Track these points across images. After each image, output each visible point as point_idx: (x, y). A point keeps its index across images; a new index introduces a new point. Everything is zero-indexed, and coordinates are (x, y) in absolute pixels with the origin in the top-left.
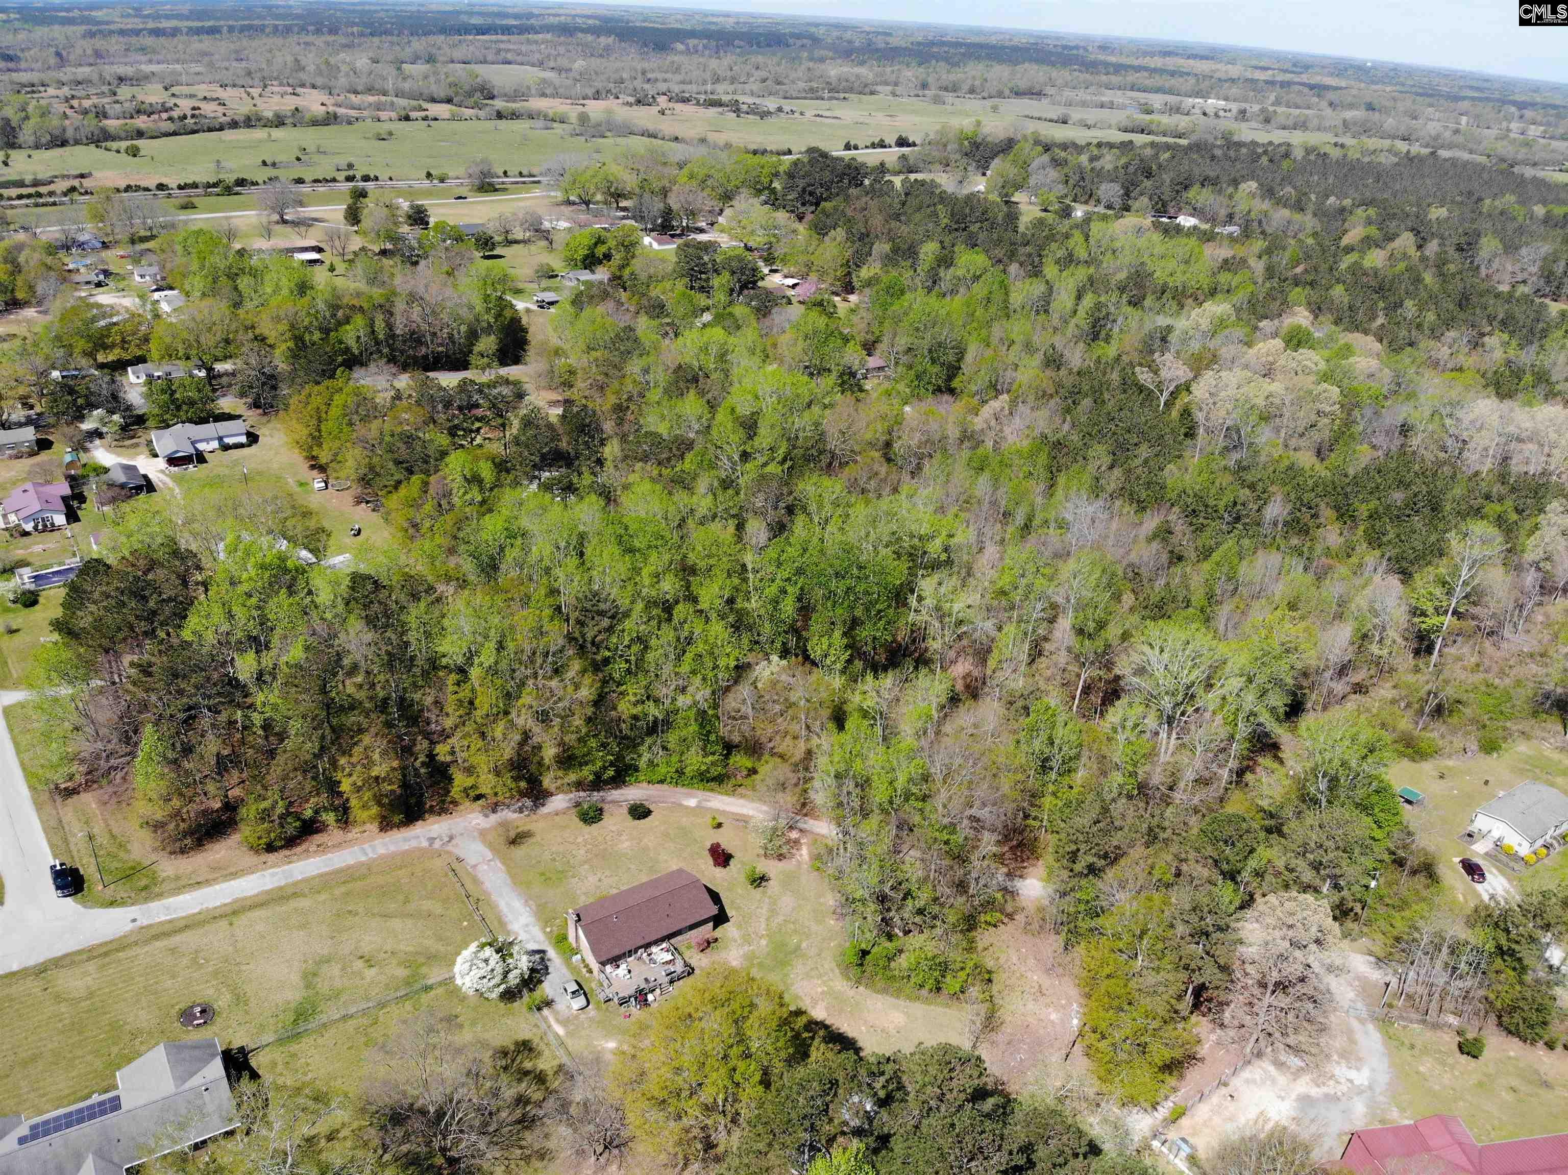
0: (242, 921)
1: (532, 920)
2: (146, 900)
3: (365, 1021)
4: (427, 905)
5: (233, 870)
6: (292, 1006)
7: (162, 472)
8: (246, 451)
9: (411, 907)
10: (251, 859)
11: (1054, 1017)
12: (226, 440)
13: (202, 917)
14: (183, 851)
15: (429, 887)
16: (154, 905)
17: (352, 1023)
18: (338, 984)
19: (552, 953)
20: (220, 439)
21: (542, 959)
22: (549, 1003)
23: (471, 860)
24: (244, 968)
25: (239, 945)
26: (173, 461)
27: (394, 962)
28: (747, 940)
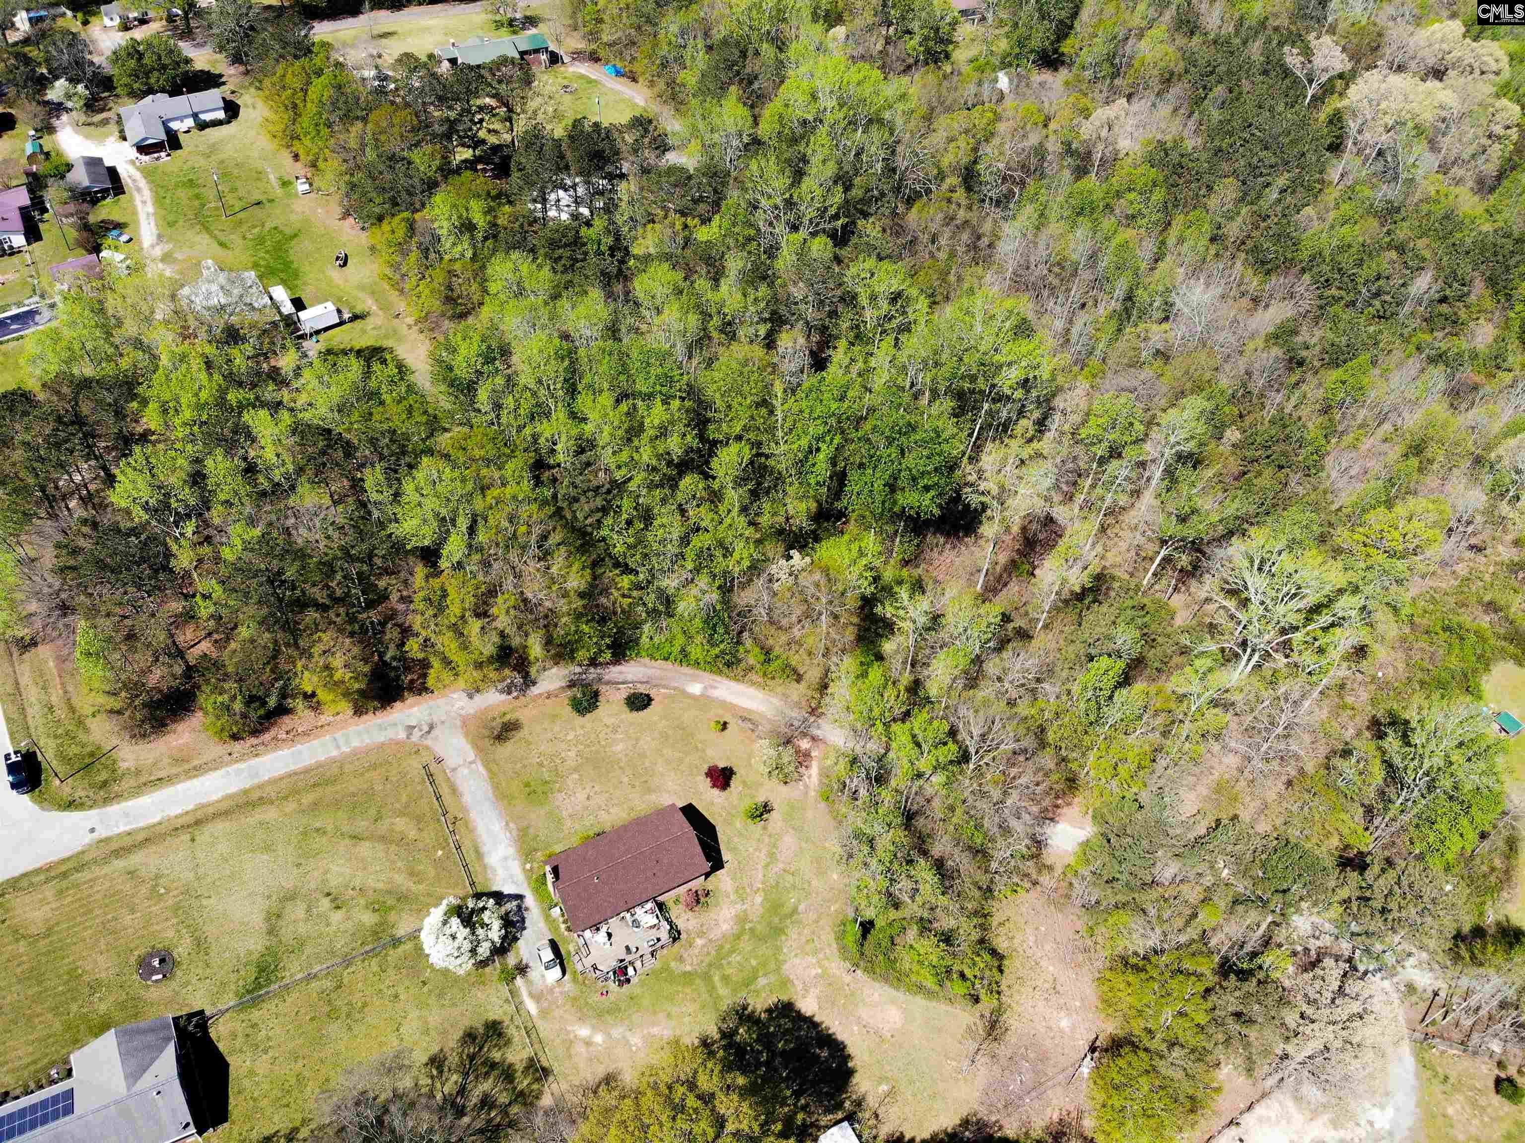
0: (204, 835)
1: (511, 851)
2: (107, 801)
3: (328, 984)
4: (401, 824)
5: (196, 762)
6: (256, 956)
7: (132, 162)
8: (224, 130)
9: (383, 827)
10: (216, 749)
11: (1064, 1023)
12: (203, 117)
13: (162, 829)
14: (144, 736)
15: (404, 799)
16: (114, 810)
17: (314, 984)
18: (302, 929)
19: (530, 901)
20: (195, 116)
21: (519, 907)
22: (522, 969)
23: (451, 760)
24: (205, 902)
25: (201, 871)
26: (143, 149)
27: (362, 902)
28: (741, 894)
